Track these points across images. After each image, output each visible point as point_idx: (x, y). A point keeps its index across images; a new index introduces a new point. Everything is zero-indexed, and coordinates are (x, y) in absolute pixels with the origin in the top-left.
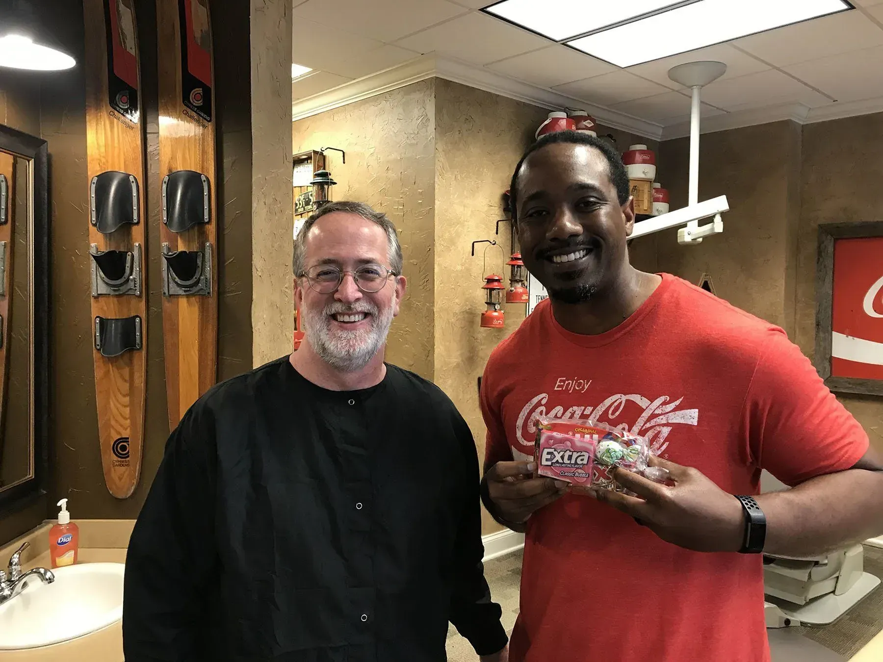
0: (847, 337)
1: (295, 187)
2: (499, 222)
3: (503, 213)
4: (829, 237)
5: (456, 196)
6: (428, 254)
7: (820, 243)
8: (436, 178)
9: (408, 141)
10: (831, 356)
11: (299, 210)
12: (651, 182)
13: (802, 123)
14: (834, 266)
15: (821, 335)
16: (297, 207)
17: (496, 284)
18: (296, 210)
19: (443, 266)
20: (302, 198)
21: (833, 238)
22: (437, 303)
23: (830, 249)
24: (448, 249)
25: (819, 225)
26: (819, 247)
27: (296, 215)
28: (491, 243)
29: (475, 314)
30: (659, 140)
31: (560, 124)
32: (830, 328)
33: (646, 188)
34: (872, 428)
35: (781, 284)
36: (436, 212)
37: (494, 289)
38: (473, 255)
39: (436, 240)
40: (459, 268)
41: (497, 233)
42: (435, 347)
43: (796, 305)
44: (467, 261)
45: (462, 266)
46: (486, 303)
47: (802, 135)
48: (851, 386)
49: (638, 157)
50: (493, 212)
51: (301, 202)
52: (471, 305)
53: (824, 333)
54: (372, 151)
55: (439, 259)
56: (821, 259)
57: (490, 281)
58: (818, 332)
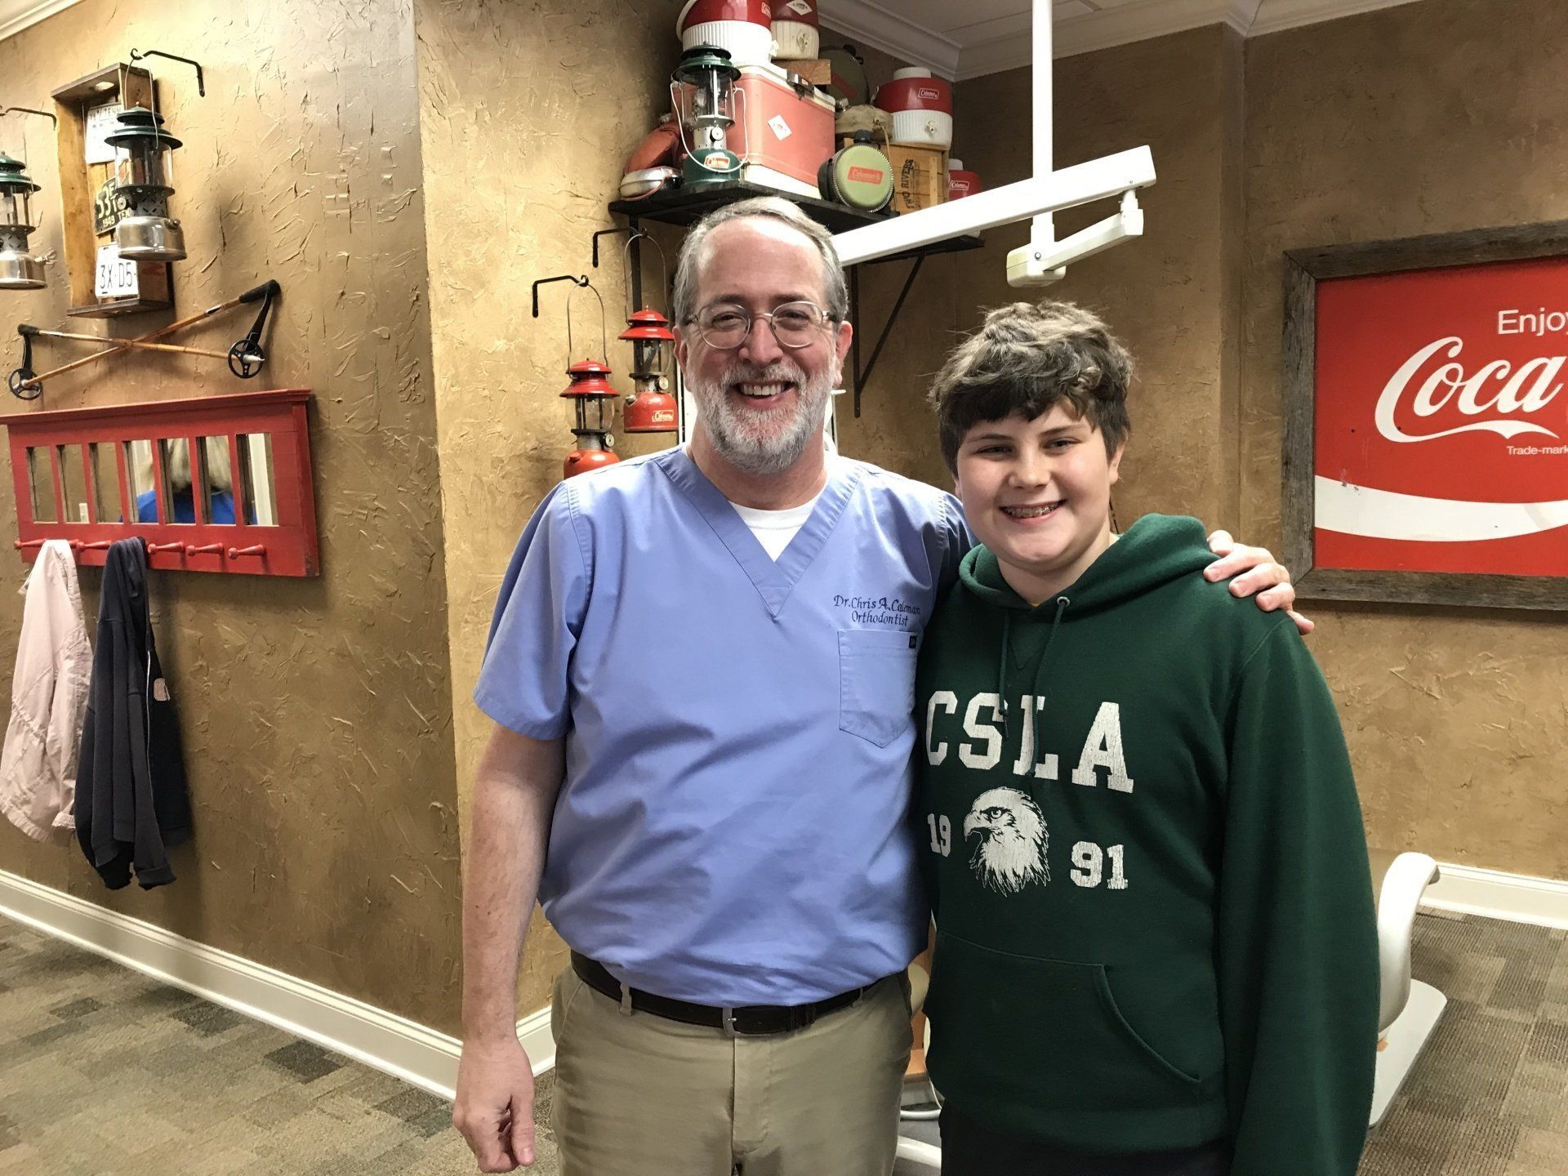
0: (1344, 485)
1: (93, 165)
2: (600, 238)
3: (609, 217)
4: (1306, 275)
5: (481, 164)
6: (415, 308)
7: (1288, 289)
8: (423, 114)
9: (351, 25)
10: (1314, 529)
11: (106, 222)
12: (943, 152)
13: (1244, 34)
14: (1316, 339)
15: (1294, 484)
16: (101, 216)
17: (594, 383)
18: (99, 223)
19: (455, 341)
20: (109, 191)
21: (1312, 279)
22: (446, 433)
23: (1309, 302)
24: (468, 296)
25: (1285, 253)
26: (1286, 302)
27: (100, 236)
28: (577, 282)
29: (552, 460)
30: (952, 80)
31: (732, 5)
32: (1310, 469)
33: (933, 166)
34: (1393, 670)
35: (1216, 377)
36: (428, 200)
37: (591, 397)
38: (535, 314)
39: (431, 273)
40: (500, 345)
41: (595, 264)
42: (446, 545)
43: (1240, 425)
44: (522, 328)
45: (512, 341)
46: (573, 431)
47: (1245, 62)
48: (1350, 587)
49: (913, 97)
50: (582, 209)
51: (107, 201)
52: (537, 439)
53: (1300, 480)
54: (265, 56)
55: (446, 321)
56: (1290, 325)
57: (580, 375)
58: (1286, 477)
